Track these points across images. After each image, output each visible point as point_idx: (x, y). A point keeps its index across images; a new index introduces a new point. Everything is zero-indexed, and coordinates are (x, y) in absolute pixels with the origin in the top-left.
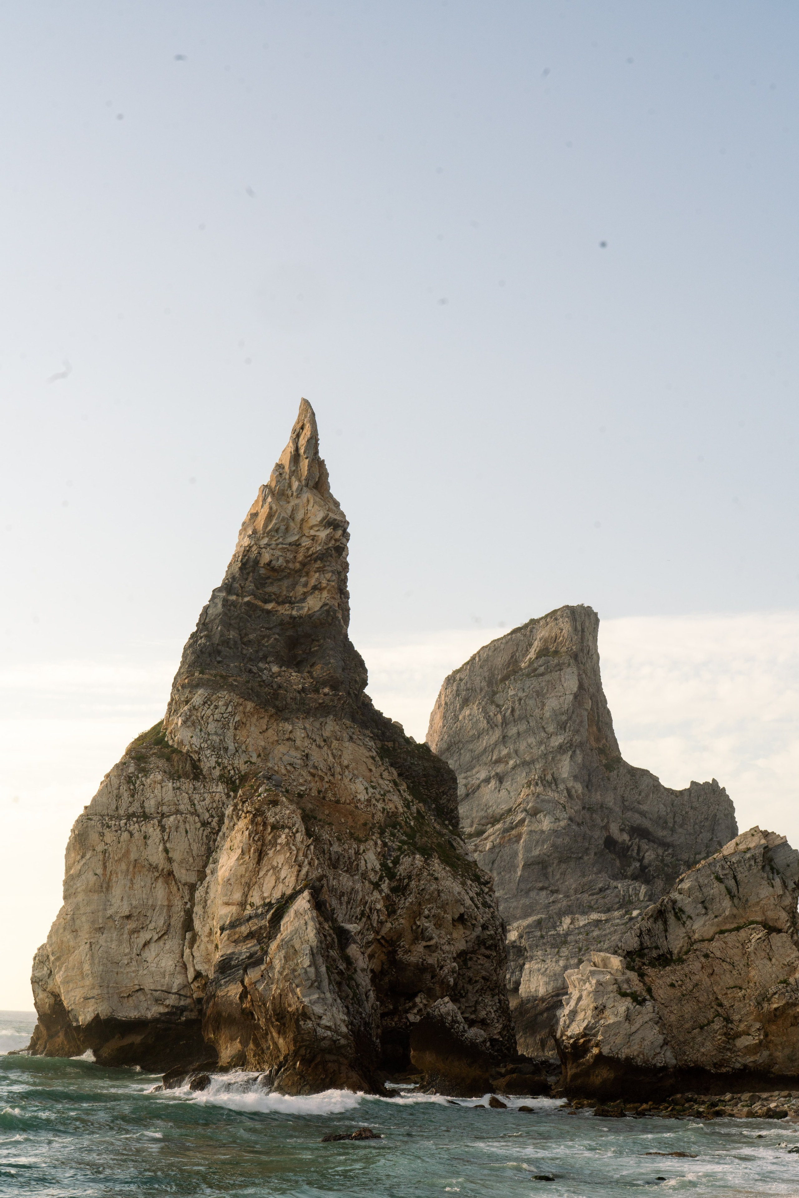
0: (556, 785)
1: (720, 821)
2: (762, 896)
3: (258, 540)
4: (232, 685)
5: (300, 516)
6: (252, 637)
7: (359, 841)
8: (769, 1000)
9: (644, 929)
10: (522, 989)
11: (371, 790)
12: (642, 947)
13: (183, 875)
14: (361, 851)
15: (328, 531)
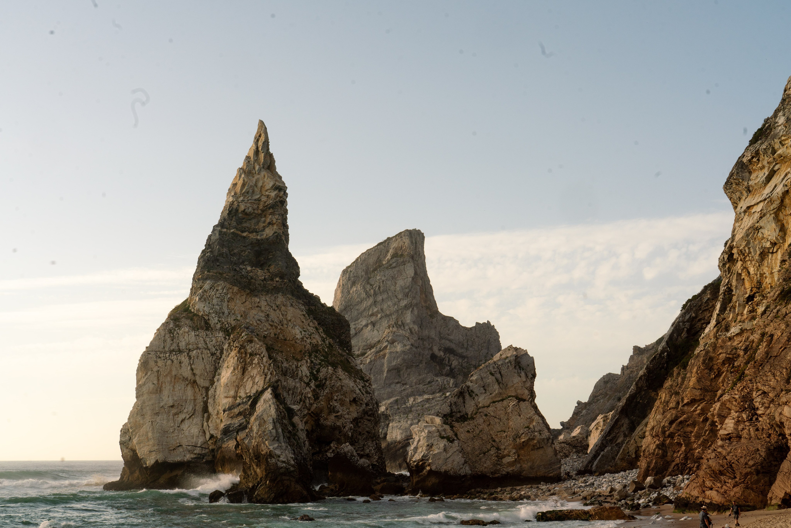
0: (404, 327)
1: (492, 343)
2: (515, 382)
3: (238, 198)
4: (225, 278)
5: (260, 184)
6: (235, 251)
7: (298, 360)
8: (519, 437)
9: (452, 402)
10: (388, 437)
11: (303, 333)
12: (452, 411)
13: (202, 382)
14: (299, 366)
15: (276, 192)
